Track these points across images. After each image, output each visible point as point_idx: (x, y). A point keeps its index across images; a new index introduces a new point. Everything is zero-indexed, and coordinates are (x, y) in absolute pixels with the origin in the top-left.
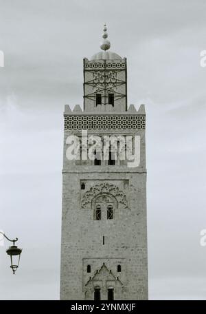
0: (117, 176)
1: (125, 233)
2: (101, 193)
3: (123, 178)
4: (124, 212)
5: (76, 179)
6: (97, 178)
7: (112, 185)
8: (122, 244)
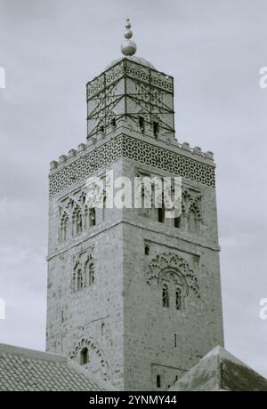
0: (186, 247)
1: (198, 336)
2: (169, 267)
3: (193, 252)
4: (196, 302)
5: (140, 238)
6: (165, 243)
7: (182, 259)
8: (197, 351)
